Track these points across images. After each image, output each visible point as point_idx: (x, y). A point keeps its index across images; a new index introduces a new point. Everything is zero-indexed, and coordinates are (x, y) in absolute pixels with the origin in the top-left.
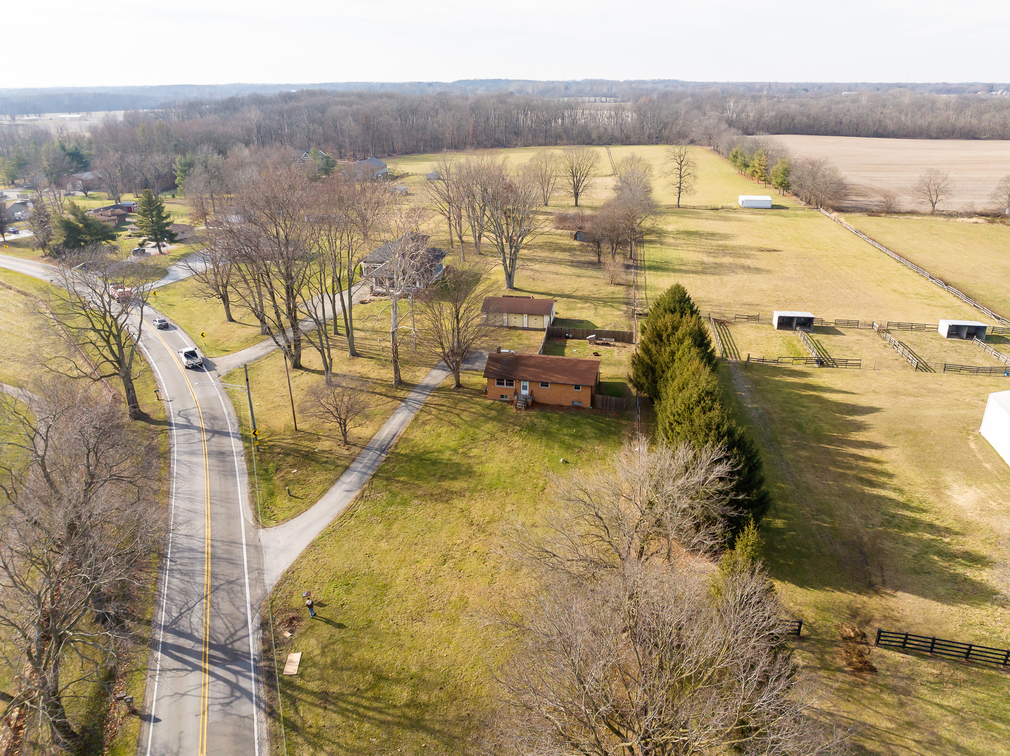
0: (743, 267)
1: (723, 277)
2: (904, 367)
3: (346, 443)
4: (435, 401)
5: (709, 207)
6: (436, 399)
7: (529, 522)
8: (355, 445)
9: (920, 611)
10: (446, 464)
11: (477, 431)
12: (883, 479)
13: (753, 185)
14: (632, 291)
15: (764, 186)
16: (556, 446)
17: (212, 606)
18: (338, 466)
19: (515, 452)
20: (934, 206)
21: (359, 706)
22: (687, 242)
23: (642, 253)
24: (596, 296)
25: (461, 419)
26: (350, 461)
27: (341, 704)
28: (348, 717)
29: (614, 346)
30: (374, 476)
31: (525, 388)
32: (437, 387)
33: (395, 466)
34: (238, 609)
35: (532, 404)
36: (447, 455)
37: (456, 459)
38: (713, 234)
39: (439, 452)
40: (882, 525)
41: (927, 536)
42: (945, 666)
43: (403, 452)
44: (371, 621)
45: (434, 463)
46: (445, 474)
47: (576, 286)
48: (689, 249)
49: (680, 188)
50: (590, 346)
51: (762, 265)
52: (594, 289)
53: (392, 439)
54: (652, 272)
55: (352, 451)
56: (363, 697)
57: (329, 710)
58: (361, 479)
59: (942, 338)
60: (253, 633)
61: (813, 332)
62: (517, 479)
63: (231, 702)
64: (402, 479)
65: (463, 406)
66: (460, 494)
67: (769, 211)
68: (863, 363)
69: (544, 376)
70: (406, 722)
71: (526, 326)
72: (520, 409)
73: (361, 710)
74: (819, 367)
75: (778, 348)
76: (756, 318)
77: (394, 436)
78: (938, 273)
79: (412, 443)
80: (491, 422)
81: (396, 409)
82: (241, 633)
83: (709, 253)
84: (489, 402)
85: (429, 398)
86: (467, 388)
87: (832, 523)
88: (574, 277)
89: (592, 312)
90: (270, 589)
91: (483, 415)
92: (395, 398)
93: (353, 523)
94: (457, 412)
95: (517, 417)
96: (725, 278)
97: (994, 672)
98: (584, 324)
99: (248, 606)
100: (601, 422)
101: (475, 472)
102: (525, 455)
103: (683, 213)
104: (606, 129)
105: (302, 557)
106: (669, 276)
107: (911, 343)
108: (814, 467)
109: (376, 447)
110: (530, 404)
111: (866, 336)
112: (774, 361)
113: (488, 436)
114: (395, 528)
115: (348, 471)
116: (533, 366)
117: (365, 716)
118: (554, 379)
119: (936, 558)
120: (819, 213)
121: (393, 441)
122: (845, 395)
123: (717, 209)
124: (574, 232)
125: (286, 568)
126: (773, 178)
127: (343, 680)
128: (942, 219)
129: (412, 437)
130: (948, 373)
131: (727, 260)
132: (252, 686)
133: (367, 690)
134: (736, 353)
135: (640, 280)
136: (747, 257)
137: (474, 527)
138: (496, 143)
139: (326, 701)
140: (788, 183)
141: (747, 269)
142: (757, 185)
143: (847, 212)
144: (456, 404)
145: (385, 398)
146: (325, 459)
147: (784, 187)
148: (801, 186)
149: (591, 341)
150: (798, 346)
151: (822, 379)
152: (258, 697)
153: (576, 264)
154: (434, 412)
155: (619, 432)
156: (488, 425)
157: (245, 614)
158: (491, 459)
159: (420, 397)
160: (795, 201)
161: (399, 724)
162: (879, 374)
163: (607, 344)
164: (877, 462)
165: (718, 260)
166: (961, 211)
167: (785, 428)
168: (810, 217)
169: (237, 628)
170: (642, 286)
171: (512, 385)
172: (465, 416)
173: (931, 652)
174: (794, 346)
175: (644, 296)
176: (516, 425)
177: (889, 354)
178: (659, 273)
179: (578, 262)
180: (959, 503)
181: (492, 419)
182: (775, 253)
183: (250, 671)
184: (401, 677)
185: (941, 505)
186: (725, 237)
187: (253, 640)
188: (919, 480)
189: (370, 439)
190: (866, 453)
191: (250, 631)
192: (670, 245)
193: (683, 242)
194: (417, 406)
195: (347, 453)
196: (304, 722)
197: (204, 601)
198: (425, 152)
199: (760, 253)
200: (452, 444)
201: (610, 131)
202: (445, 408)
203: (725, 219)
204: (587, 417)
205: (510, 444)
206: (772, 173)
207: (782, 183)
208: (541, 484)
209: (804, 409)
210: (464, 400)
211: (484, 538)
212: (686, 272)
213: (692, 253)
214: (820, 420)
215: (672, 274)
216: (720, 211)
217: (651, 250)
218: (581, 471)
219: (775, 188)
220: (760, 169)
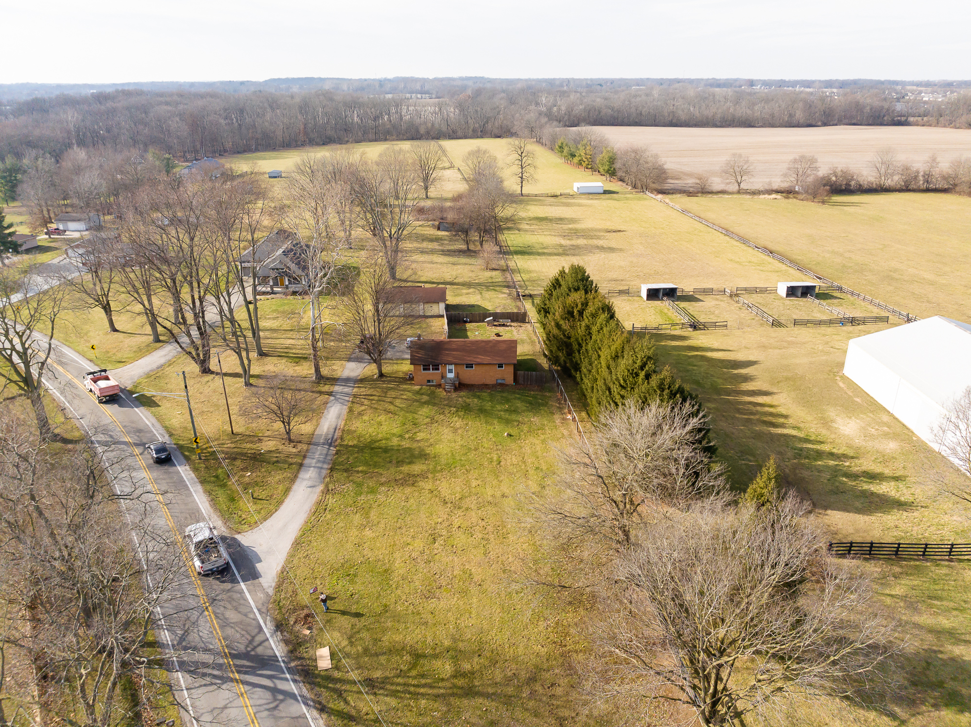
0: (598, 247)
1: (584, 257)
2: (762, 325)
3: (291, 441)
4: (363, 392)
5: (549, 195)
6: (363, 389)
7: (498, 494)
8: (300, 442)
9: (849, 523)
10: (398, 450)
11: (416, 416)
12: (782, 420)
13: (580, 172)
14: (508, 275)
15: (591, 173)
16: (495, 422)
17: (217, 617)
18: (291, 464)
19: (460, 431)
20: (739, 186)
21: (409, 685)
22: (541, 227)
23: (505, 239)
24: (477, 281)
25: (396, 406)
26: (302, 458)
27: (388, 687)
28: (401, 698)
29: (511, 326)
30: (332, 469)
31: (450, 371)
32: (359, 378)
33: (348, 458)
34: (246, 615)
35: (460, 386)
36: (395, 441)
37: (406, 444)
38: (561, 219)
39: (387, 439)
40: (795, 458)
41: (832, 463)
42: (883, 564)
43: (350, 443)
44: (386, 606)
45: (386, 450)
46: (399, 459)
47: (454, 273)
48: (545, 233)
49: (522, 178)
50: (488, 328)
51: (613, 244)
52: (472, 275)
53: (335, 432)
54: (519, 256)
55: (299, 448)
56: (408, 677)
57: (380, 694)
58: (319, 474)
59: (782, 298)
60: (272, 636)
61: (677, 300)
62: (471, 455)
63: (277, 706)
64: (360, 469)
65: (392, 394)
66: (423, 476)
67: (603, 196)
68: (729, 324)
69: (469, 359)
70: (459, 692)
71: (423, 314)
72: (449, 392)
73: (412, 689)
74: (693, 331)
75: (653, 317)
76: (626, 292)
77: (335, 429)
78: (762, 242)
79: (357, 434)
80: (426, 406)
81: (326, 403)
82: (259, 638)
83: (564, 237)
84: (417, 388)
85: (355, 390)
86: (390, 377)
87: (757, 461)
88: (450, 265)
89: (479, 297)
90: (271, 591)
91: (417, 401)
92: (321, 393)
93: (329, 516)
94: (388, 400)
95: (449, 399)
97: (918, 563)
98: (476, 308)
99: (256, 611)
100: (528, 396)
101: (429, 454)
102: (470, 433)
103: (528, 201)
104: (433, 125)
105: (291, 556)
106: (535, 258)
107: (760, 304)
108: (723, 416)
109: (322, 441)
110: (457, 386)
111: (721, 301)
112: (655, 329)
113: (428, 420)
114: (373, 515)
115: (303, 468)
116: (454, 350)
117: (418, 694)
118: (478, 360)
119: (844, 479)
120: (645, 195)
121: (336, 434)
122: (724, 352)
123: (556, 196)
124: (436, 223)
125: (279, 568)
126: (600, 166)
127: (382, 665)
128: (748, 197)
129: (353, 429)
130: (797, 328)
131: (581, 242)
132: (293, 687)
133: (410, 670)
135: (511, 264)
136: (598, 238)
137: (449, 505)
138: (327, 140)
139: (373, 687)
140: (614, 169)
141: (602, 249)
142: (584, 173)
143: (669, 193)
144: (385, 393)
145: (311, 394)
146: (275, 459)
147: (610, 174)
148: (626, 172)
149: (489, 323)
150: (670, 314)
151: (699, 341)
152: (302, 696)
153: (447, 253)
154: (366, 402)
155: (547, 403)
156: (424, 410)
157: (255, 619)
158: (439, 441)
159: (346, 390)
160: (622, 186)
161: (453, 695)
162: (744, 332)
163: (504, 325)
164: (771, 406)
165: (574, 242)
166: (762, 189)
168: (639, 199)
169: (253, 634)
170: (514, 270)
171: (438, 369)
172: (398, 402)
173: (870, 554)
174: (666, 314)
175: (520, 279)
176: (451, 407)
177: (745, 314)
178: (526, 257)
179: (448, 251)
180: (846, 433)
181: (425, 403)
182: (621, 233)
183: (284, 673)
184: (437, 651)
185: (833, 436)
186: (572, 221)
187: (275, 643)
188: (809, 418)
189: (313, 434)
190: (760, 399)
191: (268, 635)
192: (526, 231)
193: (537, 227)
194: (347, 398)
195: (294, 450)
196: (359, 711)
197: (206, 613)
198: (257, 150)
199: (608, 234)
200: (396, 431)
201: (437, 126)
202: (376, 398)
203: (567, 205)
204: (514, 393)
205: (452, 425)
206: (598, 161)
207: (609, 170)
208: (495, 458)
209: (695, 368)
210: (392, 388)
211: (462, 514)
212: (550, 254)
213: (548, 237)
214: (712, 376)
215: (539, 257)
216: (560, 197)
217: (511, 236)
218: (527, 442)
219: (602, 175)
220: (586, 158)
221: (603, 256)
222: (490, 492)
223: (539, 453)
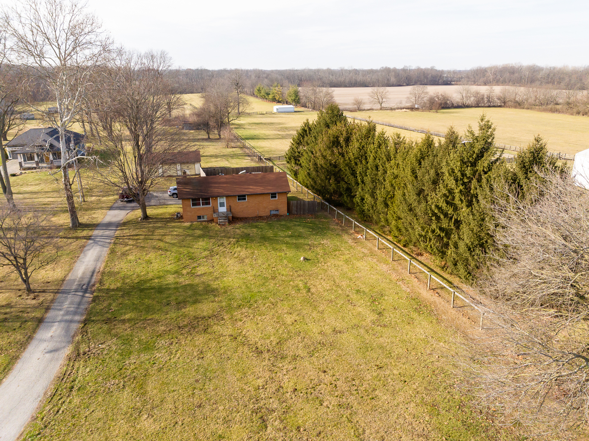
3: (29, 291)
5: (258, 113)
6: (125, 231)
7: (328, 330)
8: (44, 291)
10: (176, 288)
11: (192, 250)
14: (246, 150)
16: (285, 248)
18: (26, 321)
19: (247, 261)
20: (381, 105)
22: (259, 127)
23: (235, 132)
25: (166, 243)
30: (86, 322)
31: (222, 205)
32: (122, 222)
33: (110, 305)
36: (171, 279)
37: (184, 280)
38: (272, 123)
39: (159, 277)
43: (112, 287)
45: (160, 290)
46: (181, 298)
48: (264, 129)
52: (217, 151)
53: (92, 276)
54: (250, 140)
55: (41, 299)
58: (67, 330)
62: (271, 285)
64: (127, 316)
65: (160, 232)
66: (216, 316)
69: (240, 190)
71: (180, 174)
77: (93, 272)
79: (122, 275)
84: (187, 224)
86: (155, 218)
91: (189, 236)
92: (77, 238)
93: (76, 401)
94: (157, 238)
95: (225, 231)
100: (307, 223)
101: (217, 289)
102: (260, 262)
106: (263, 141)
109: (74, 287)
113: (206, 253)
114: (151, 387)
115: (42, 325)
118: (251, 191)
121: (94, 277)
123: (264, 114)
126: (288, 98)
128: (388, 112)
129: (116, 270)
135: (246, 144)
137: (266, 355)
140: (298, 99)
144: (153, 232)
145: (65, 240)
147: (296, 102)
153: (193, 140)
154: (131, 242)
155: (329, 227)
156: (200, 243)
158: (223, 275)
159: (107, 233)
160: (305, 109)
165: (287, 133)
166: (396, 106)
170: (250, 147)
171: (209, 204)
172: (168, 239)
175: (256, 151)
176: (230, 238)
178: (256, 140)
181: (199, 237)
189: (63, 280)
194: (108, 241)
195: (34, 302)
200: (170, 268)
203: (273, 117)
205: (236, 255)
206: (286, 95)
207: (294, 100)
208: (301, 285)
210: (159, 227)
211: (291, 367)
212: (273, 139)
213: (267, 131)
217: (240, 131)
218: (329, 264)
220: (278, 94)
222: (314, 329)
223: (350, 274)
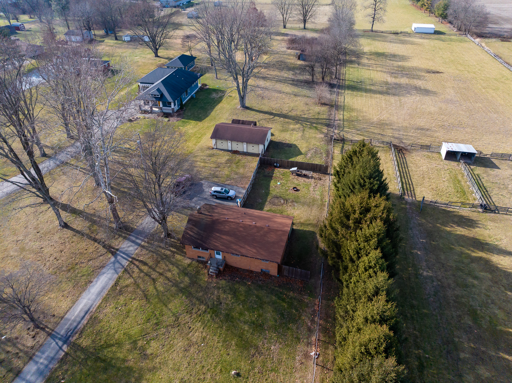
0: (416, 88)
1: (402, 98)
5: (392, 32)
8: (43, 329)
10: (119, 369)
13: (422, 14)
14: (333, 111)
15: (428, 14)
16: (233, 343)
19: (192, 350)
22: (376, 63)
23: (344, 72)
24: (306, 116)
25: (155, 288)
26: (28, 358)
29: (312, 177)
31: (218, 254)
35: (224, 270)
36: (124, 351)
37: (131, 359)
38: (394, 56)
39: (119, 344)
43: (84, 344)
45: (108, 366)
47: (292, 105)
48: (378, 69)
49: (374, 18)
50: (292, 177)
51: (429, 86)
52: (305, 108)
54: (350, 92)
61: (474, 164)
65: (163, 266)
67: (432, 36)
69: (235, 247)
71: (245, 151)
72: (212, 277)
74: (483, 212)
75: (446, 184)
76: (427, 147)
80: (180, 295)
81: (103, 267)
83: (392, 74)
85: (138, 250)
88: (292, 96)
89: (300, 135)
91: (176, 284)
92: (109, 248)
94: (154, 275)
95: (206, 290)
96: (403, 99)
98: (292, 149)
100: (283, 300)
102: (200, 357)
103: (375, 36)
106: (361, 96)
109: (63, 332)
110: (222, 270)
112: (445, 204)
113: (172, 320)
116: (227, 233)
118: (243, 251)
120: (466, 38)
121: (82, 322)
123: (397, 33)
124: (299, 52)
126: (436, 10)
129: (101, 316)
131: (404, 81)
134: (412, 189)
135: (341, 99)
136: (419, 77)
140: (446, 14)
141: (418, 89)
142: (424, 14)
143: (486, 37)
144: (158, 263)
145: (100, 248)
147: (442, 17)
148: (456, 18)
149: (293, 172)
150: (463, 182)
151: (487, 232)
153: (295, 83)
154: (136, 273)
155: (300, 317)
159: (131, 248)
160: (450, 27)
163: (305, 176)
165: (397, 81)
167: (460, 316)
168: (461, 41)
170: (341, 106)
171: (207, 250)
174: (459, 182)
175: (341, 117)
176: (202, 303)
178: (355, 93)
179: (298, 81)
182: (438, 74)
186: (403, 58)
189: (62, 318)
192: (364, 65)
193: (373, 62)
199: (427, 74)
200: (135, 331)
203: (403, 42)
204: (272, 292)
205: (190, 335)
206: (435, 7)
207: (442, 14)
209: (476, 282)
210: (166, 257)
212: (375, 92)
213: (379, 73)
214: (493, 302)
215: (364, 94)
216: (400, 35)
217: (351, 70)
219: (436, 17)
220: (427, 3)
221: (418, 98)
